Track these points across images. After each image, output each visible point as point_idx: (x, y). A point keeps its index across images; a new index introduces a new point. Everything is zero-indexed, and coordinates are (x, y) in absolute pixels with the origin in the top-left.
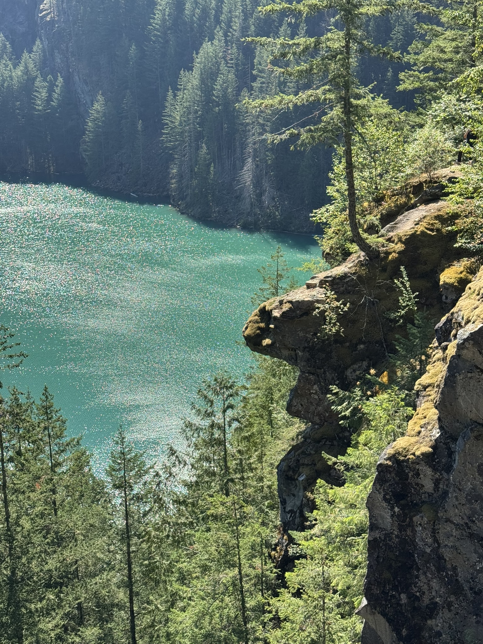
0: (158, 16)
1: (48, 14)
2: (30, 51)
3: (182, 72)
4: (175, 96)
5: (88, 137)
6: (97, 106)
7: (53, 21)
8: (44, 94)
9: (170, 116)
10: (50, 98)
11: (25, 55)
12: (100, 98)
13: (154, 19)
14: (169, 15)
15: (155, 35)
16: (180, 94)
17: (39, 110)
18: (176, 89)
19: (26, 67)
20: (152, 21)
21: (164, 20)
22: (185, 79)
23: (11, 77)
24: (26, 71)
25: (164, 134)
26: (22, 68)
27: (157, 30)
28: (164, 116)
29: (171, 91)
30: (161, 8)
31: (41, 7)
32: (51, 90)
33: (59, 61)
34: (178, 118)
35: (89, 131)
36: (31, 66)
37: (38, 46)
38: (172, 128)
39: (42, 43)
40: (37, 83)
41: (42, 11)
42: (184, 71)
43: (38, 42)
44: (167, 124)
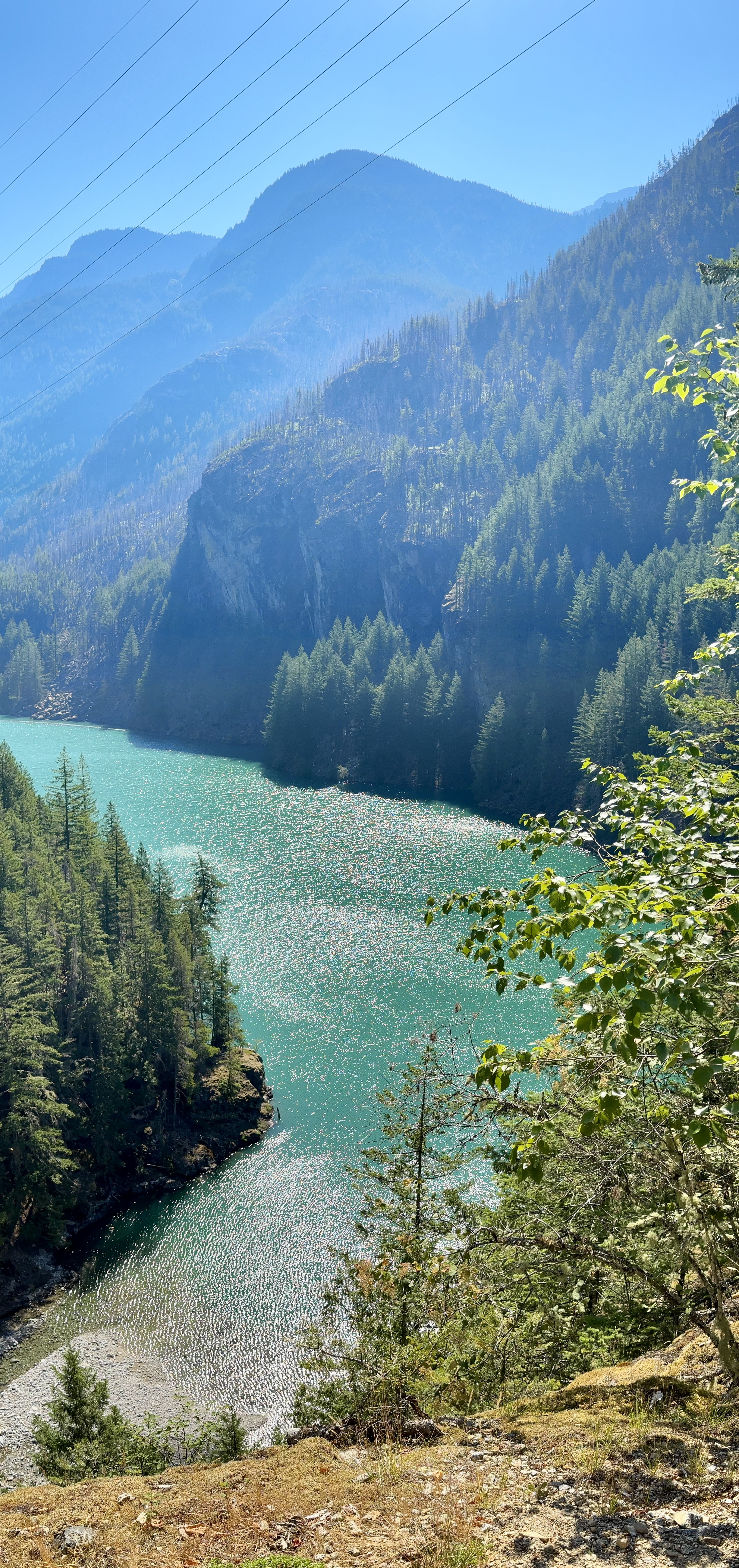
0: (577, 607)
1: (452, 605)
2: (427, 646)
3: (601, 672)
4: (591, 700)
5: (481, 745)
6: (493, 710)
7: (457, 612)
8: (437, 695)
9: (584, 725)
10: (443, 700)
11: (421, 649)
12: (499, 700)
13: (572, 610)
14: (590, 606)
15: (573, 629)
16: (597, 699)
17: (429, 713)
18: (592, 692)
19: (421, 664)
20: (569, 612)
21: (584, 612)
22: (604, 681)
23: (402, 674)
24: (421, 668)
25: (573, 746)
26: (415, 664)
27: (576, 623)
28: (575, 724)
29: (586, 695)
30: (580, 598)
31: (446, 597)
32: (445, 690)
33: (460, 657)
34: (592, 728)
35: (482, 739)
36: (427, 662)
37: (438, 640)
38: (585, 740)
39: (443, 637)
40: (431, 682)
41: (447, 601)
42: (604, 670)
43: (438, 636)
44: (578, 734)
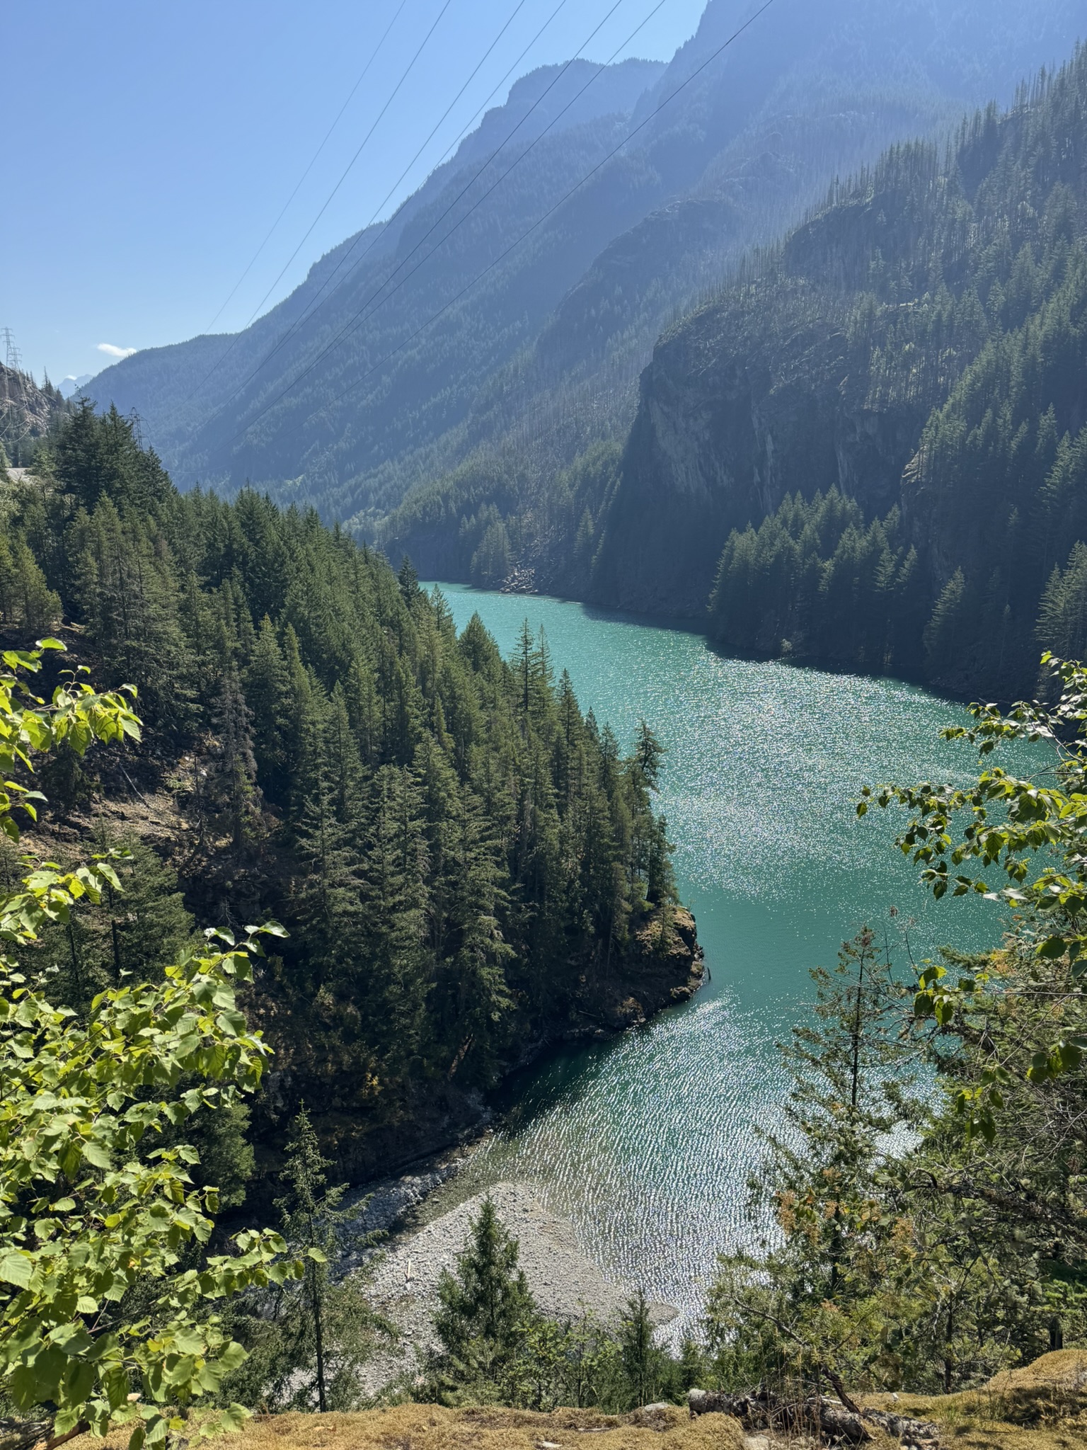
0: (1057, 473)
1: (913, 475)
2: (882, 519)
3: (1077, 545)
4: (1062, 575)
5: (936, 621)
6: (951, 585)
7: (917, 483)
8: (890, 569)
9: (1052, 602)
10: (896, 574)
11: (876, 522)
12: (958, 575)
13: (1050, 477)
14: (1072, 473)
15: (1048, 498)
16: (1070, 575)
17: (879, 588)
18: (1064, 566)
19: (874, 538)
20: (1047, 480)
21: (1065, 479)
22: (1080, 554)
23: (853, 548)
24: (874, 542)
25: (1039, 624)
26: (869, 538)
27: (1053, 492)
28: (1042, 601)
29: (1057, 569)
30: (1061, 463)
31: (907, 467)
32: (899, 564)
33: (917, 530)
34: (1062, 605)
35: (938, 615)
36: (881, 535)
37: (895, 514)
38: (1052, 618)
39: (900, 508)
40: (884, 556)
41: (907, 471)
42: (1080, 543)
43: (895, 508)
44: (1045, 612)
